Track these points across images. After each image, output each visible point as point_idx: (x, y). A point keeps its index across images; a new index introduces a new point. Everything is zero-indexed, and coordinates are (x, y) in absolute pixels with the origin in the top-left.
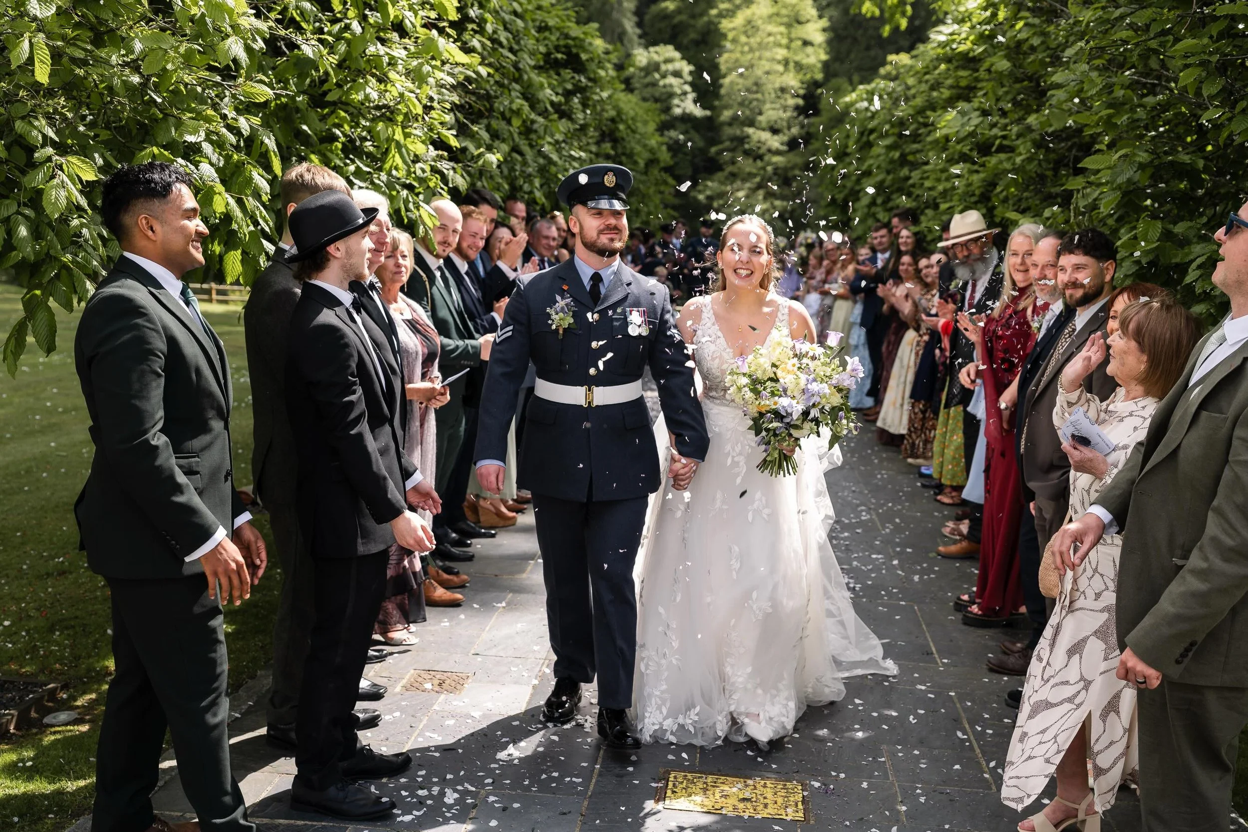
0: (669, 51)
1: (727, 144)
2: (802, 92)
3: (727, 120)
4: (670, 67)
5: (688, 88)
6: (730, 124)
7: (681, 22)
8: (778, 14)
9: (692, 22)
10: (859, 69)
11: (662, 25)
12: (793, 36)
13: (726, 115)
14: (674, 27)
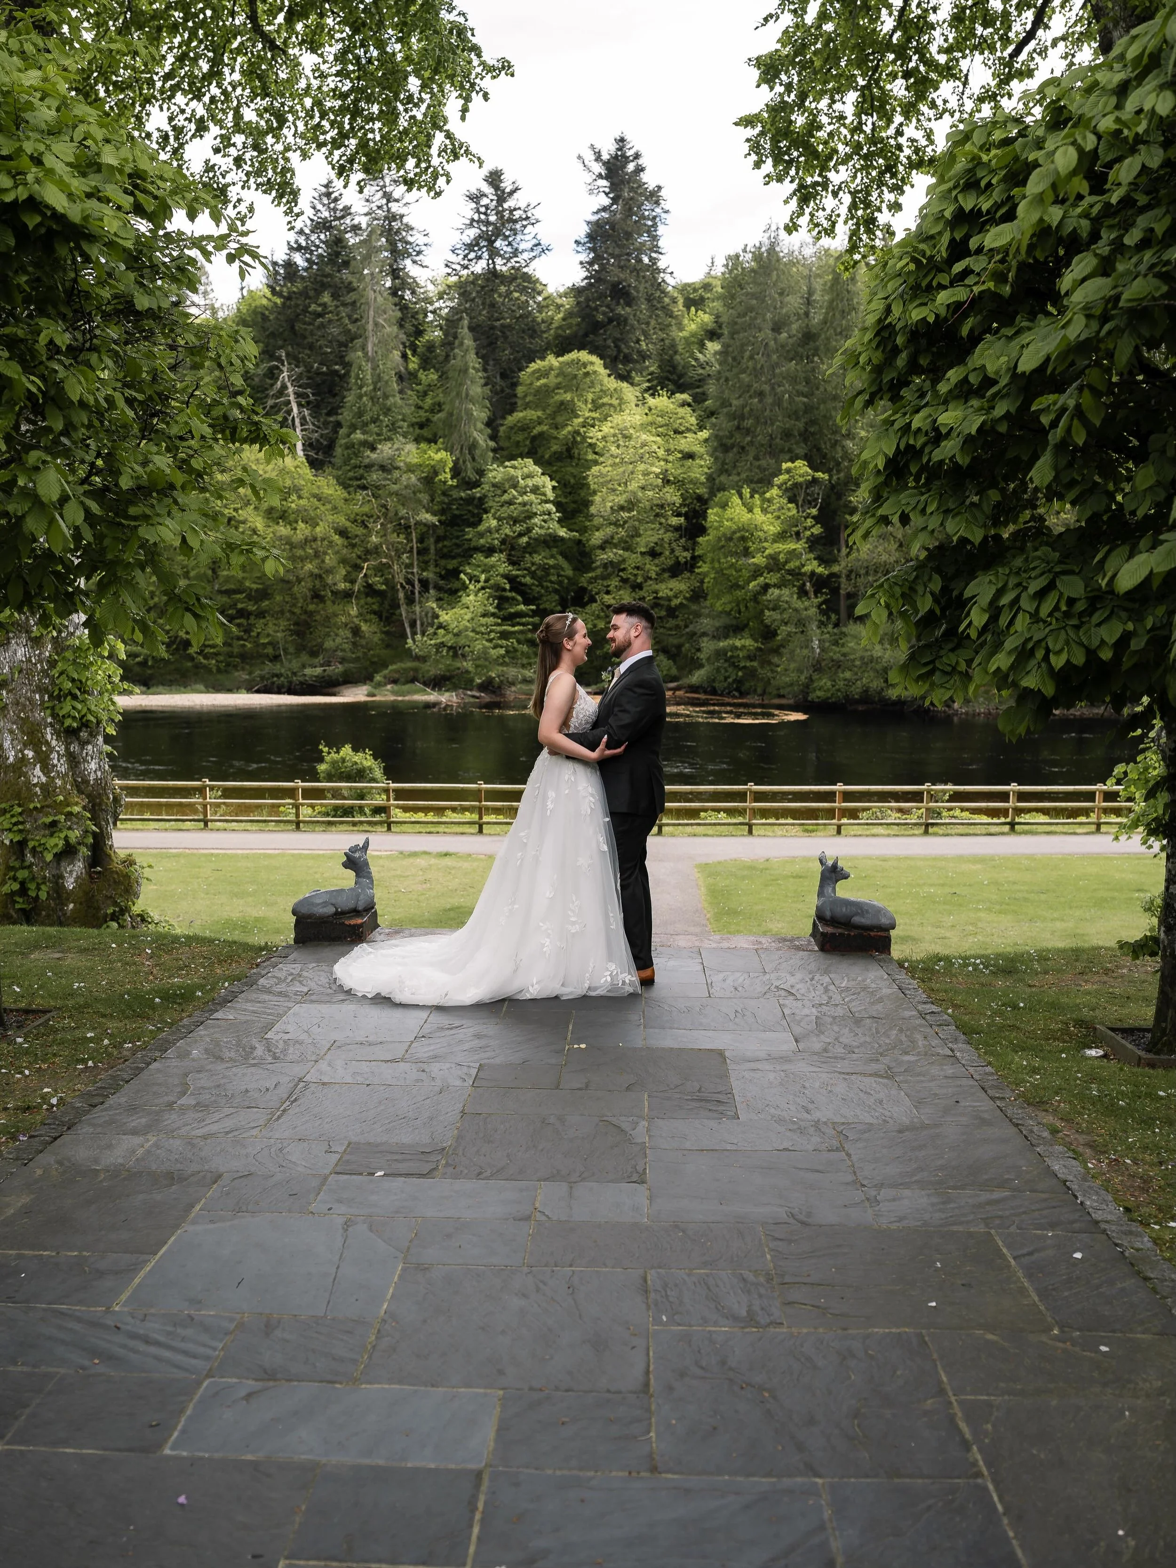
0: (529, 466)
1: (599, 571)
2: (684, 510)
3: (598, 542)
4: (530, 482)
5: (551, 507)
6: (602, 547)
7: (541, 434)
8: (652, 424)
9: (554, 432)
10: (749, 481)
11: (520, 437)
12: (672, 447)
13: (597, 537)
14: (534, 439)
